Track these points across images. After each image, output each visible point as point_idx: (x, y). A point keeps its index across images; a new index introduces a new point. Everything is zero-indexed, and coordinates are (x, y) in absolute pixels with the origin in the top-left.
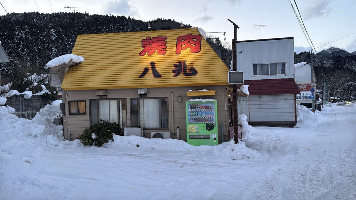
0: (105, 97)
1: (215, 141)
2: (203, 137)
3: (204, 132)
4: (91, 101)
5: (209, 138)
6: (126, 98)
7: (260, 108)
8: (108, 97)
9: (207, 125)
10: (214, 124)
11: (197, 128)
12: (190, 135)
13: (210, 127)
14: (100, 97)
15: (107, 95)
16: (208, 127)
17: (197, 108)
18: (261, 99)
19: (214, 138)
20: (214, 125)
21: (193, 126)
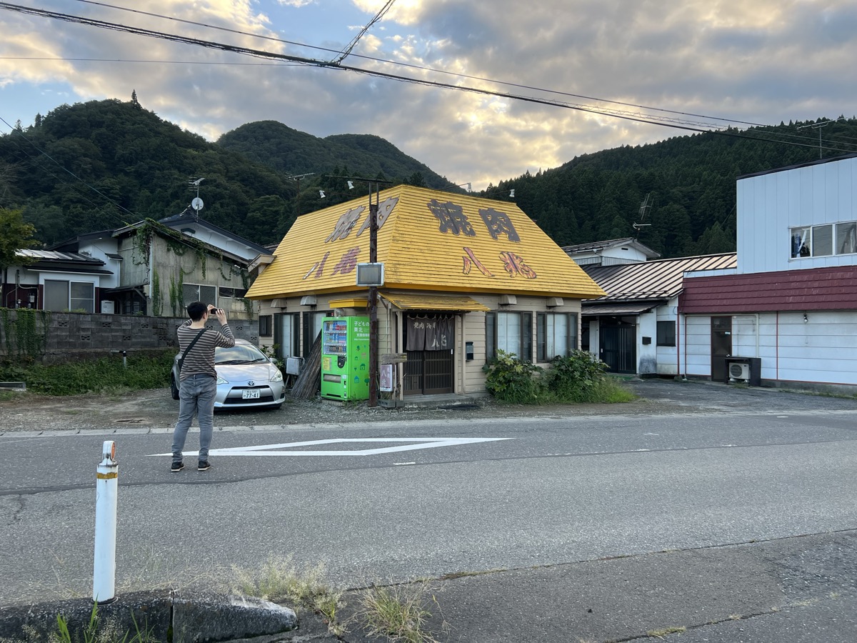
9: (339, 357)
12: (324, 374)
21: (328, 359)
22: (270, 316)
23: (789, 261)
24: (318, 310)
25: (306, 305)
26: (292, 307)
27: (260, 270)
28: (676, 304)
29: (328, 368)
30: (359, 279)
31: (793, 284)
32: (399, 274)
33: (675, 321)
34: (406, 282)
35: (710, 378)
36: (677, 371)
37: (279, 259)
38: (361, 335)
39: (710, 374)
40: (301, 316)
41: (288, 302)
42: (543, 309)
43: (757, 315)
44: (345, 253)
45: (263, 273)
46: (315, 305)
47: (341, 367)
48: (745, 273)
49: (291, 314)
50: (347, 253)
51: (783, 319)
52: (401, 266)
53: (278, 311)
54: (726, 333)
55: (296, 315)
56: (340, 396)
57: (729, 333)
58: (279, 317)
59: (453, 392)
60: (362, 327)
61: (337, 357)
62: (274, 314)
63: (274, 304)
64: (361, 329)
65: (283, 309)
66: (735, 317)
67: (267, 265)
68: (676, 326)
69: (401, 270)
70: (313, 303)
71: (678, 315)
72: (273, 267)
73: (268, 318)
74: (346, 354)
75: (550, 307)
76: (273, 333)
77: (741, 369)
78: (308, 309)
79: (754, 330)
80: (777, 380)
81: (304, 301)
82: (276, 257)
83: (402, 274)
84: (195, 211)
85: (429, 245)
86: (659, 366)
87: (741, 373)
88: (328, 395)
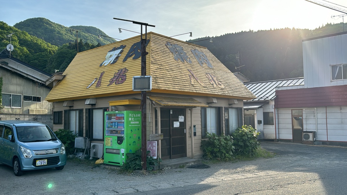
0: (72, 108)
1: (123, 157)
2: (115, 151)
3: (116, 146)
4: (65, 111)
5: (119, 154)
6: (83, 109)
7: (342, 123)
8: (74, 108)
10: (123, 137)
11: (111, 141)
13: (120, 140)
14: (70, 108)
15: (73, 106)
16: (119, 140)
17: (113, 118)
18: (343, 111)
19: (123, 153)
20: (123, 139)
21: (109, 139)
22: (61, 112)
23: (331, 82)
24: (96, 107)
25: (89, 104)
26: (78, 106)
27: (54, 84)
28: (273, 103)
29: (110, 145)
30: (134, 87)
31: (334, 93)
32: (158, 83)
33: (273, 112)
34: (163, 88)
35: (292, 141)
36: (275, 137)
37: (67, 77)
38: (133, 123)
39: (292, 139)
40: (84, 111)
41: (75, 103)
42: (227, 106)
43: (316, 109)
44: (116, 72)
45: (56, 86)
46: (95, 104)
47: (119, 144)
48: (308, 87)
49: (76, 110)
50: (118, 72)
51: (329, 110)
52: (159, 79)
53: (68, 108)
54: (300, 118)
55: (81, 111)
56: (119, 163)
57: (301, 118)
58: (68, 112)
59: (186, 157)
60: (134, 117)
61: (117, 137)
62: (64, 110)
63: (65, 104)
64: (133, 119)
65: (70, 107)
66: (304, 110)
67: (59, 81)
68: (274, 115)
69: (159, 81)
70: (94, 103)
71: (275, 109)
72: (64, 82)
73: (60, 113)
74: (124, 136)
75: (230, 105)
76: (63, 122)
77: (309, 136)
78: (90, 107)
79: (314, 116)
80: (328, 141)
81: (88, 102)
82: (65, 76)
83: (160, 83)
84: (9, 52)
85: (171, 67)
86: (265, 135)
87: (309, 138)
88: (109, 162)
